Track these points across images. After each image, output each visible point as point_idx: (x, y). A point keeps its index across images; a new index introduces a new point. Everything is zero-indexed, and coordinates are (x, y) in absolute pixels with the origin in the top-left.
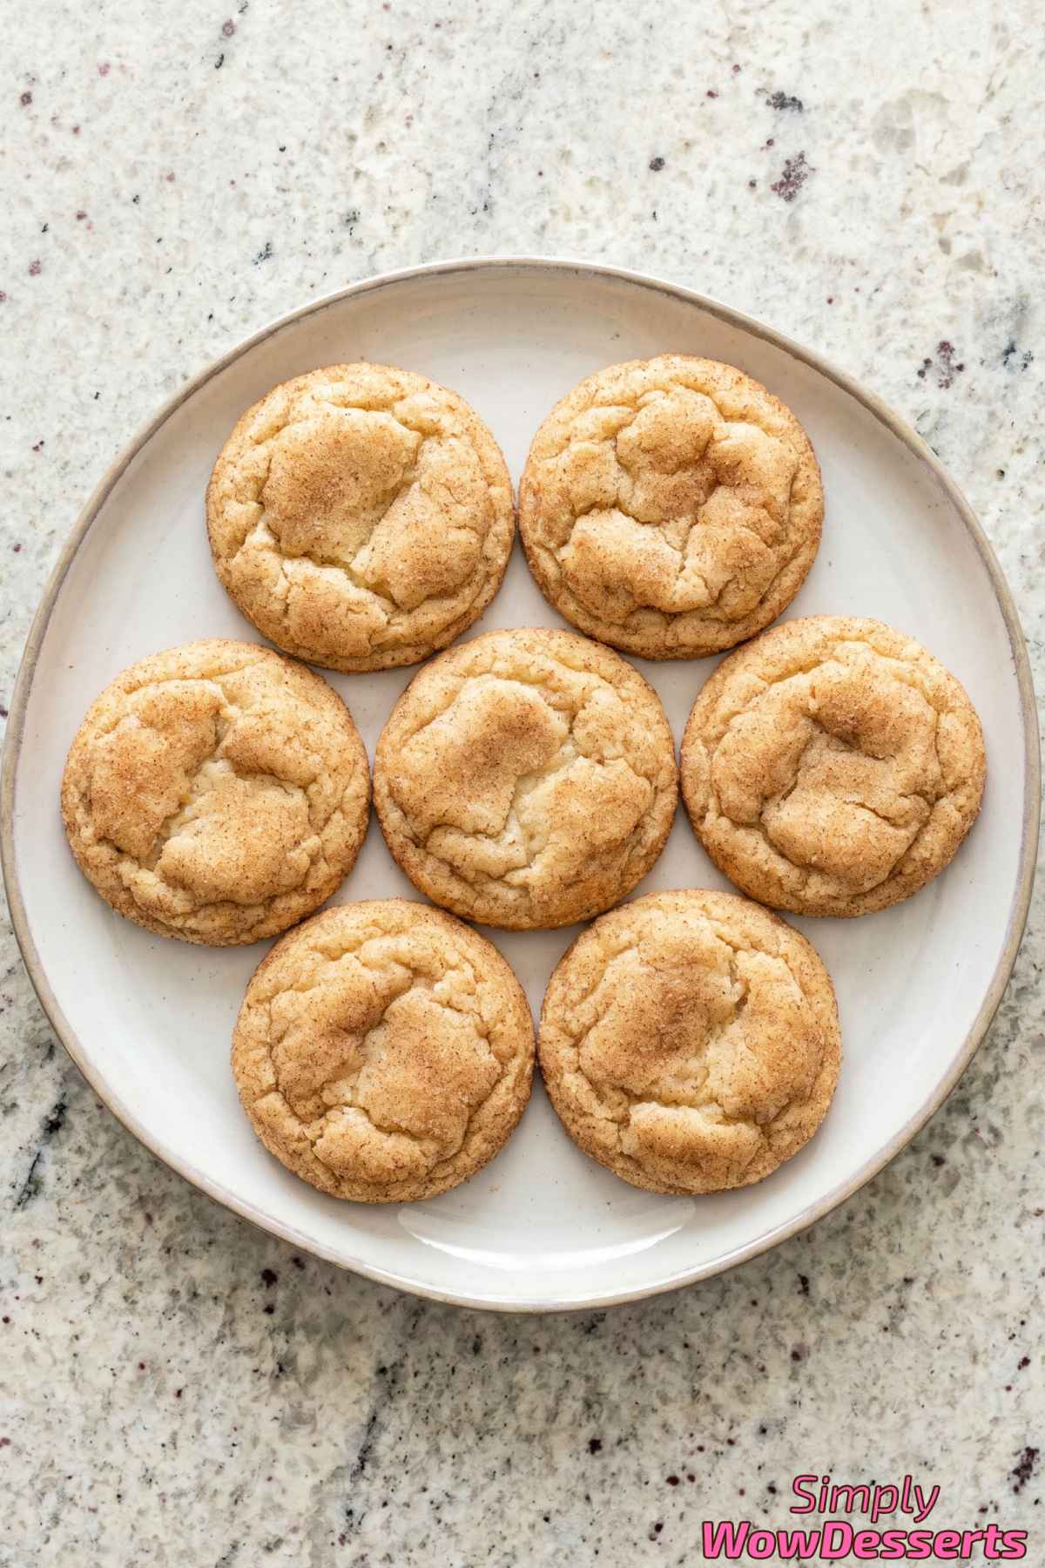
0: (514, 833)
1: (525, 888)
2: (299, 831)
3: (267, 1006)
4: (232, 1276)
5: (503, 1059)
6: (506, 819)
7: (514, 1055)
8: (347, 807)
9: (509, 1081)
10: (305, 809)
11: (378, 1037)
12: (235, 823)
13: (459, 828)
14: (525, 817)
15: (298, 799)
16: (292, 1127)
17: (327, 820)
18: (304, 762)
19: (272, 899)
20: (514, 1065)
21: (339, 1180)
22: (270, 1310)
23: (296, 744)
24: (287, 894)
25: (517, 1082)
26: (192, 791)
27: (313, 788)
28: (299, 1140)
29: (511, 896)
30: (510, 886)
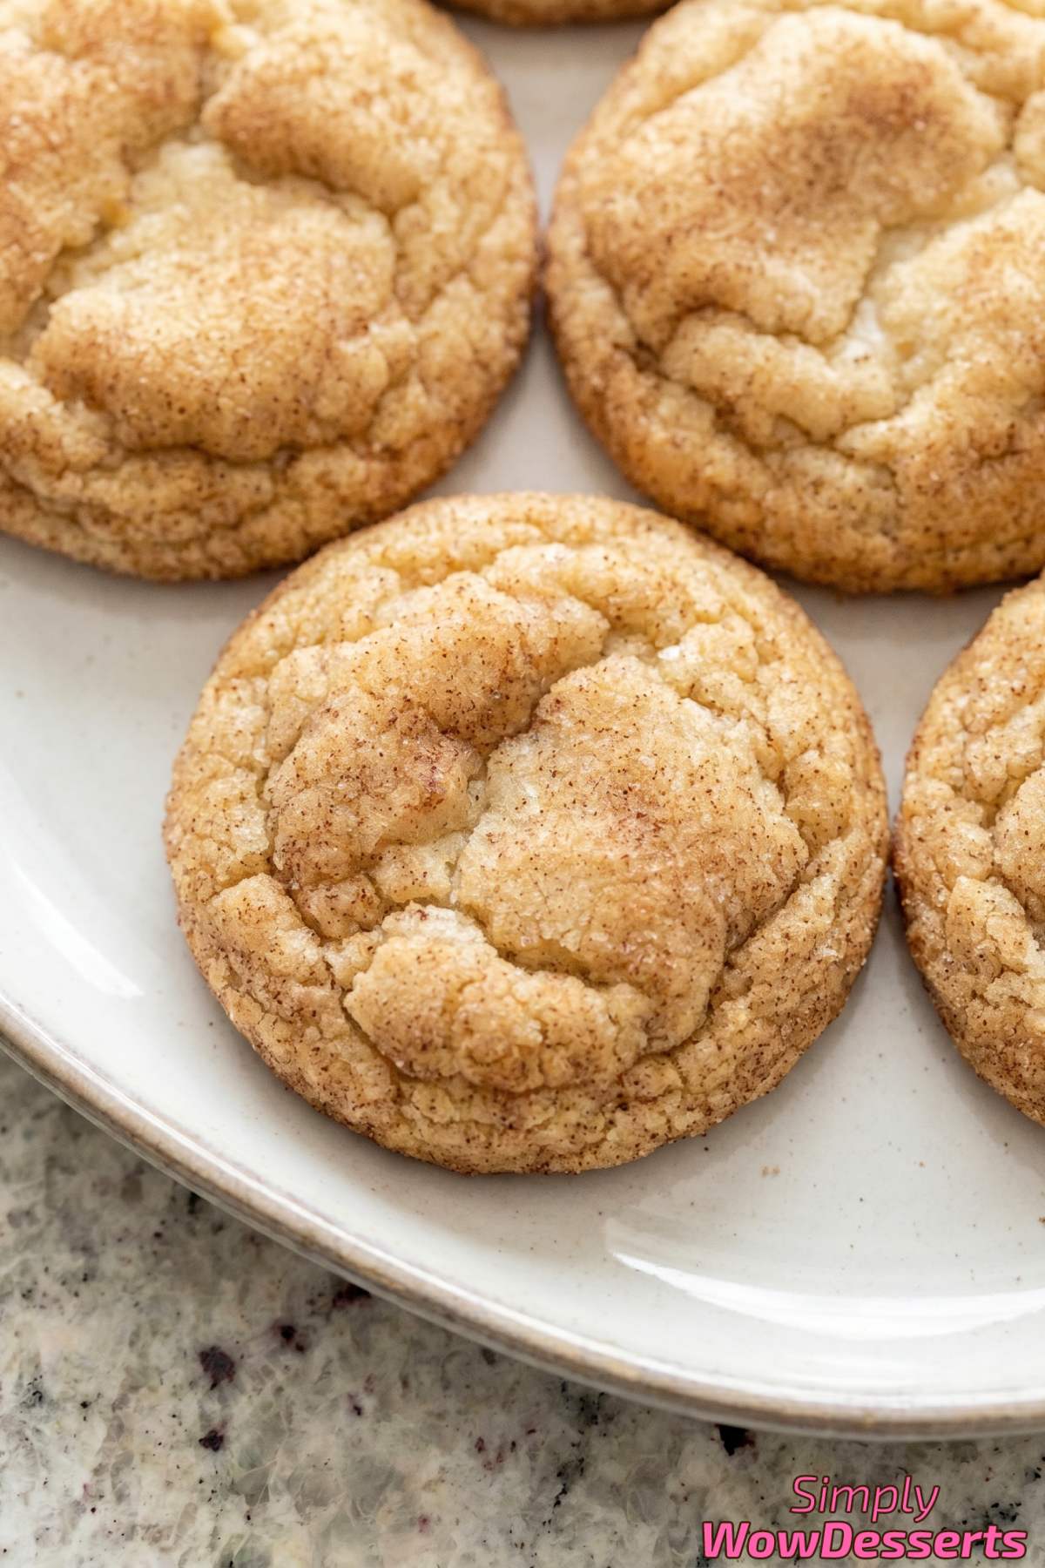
0: (868, 339)
1: (884, 465)
2: (369, 300)
3: (260, 684)
4: (128, 1357)
5: (815, 836)
6: (853, 309)
7: (841, 831)
8: (481, 273)
9: (824, 888)
10: (387, 262)
11: (522, 754)
12: (223, 273)
13: (744, 314)
14: (897, 310)
15: (372, 231)
16: (297, 947)
17: (436, 292)
18: (395, 149)
19: (292, 451)
20: (838, 853)
21: (402, 1079)
22: (213, 1441)
23: (380, 108)
24: (329, 446)
25: (843, 894)
26: (129, 200)
27: (411, 213)
28: (310, 980)
29: (850, 477)
30: (849, 456)
